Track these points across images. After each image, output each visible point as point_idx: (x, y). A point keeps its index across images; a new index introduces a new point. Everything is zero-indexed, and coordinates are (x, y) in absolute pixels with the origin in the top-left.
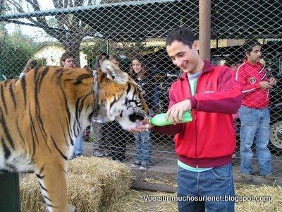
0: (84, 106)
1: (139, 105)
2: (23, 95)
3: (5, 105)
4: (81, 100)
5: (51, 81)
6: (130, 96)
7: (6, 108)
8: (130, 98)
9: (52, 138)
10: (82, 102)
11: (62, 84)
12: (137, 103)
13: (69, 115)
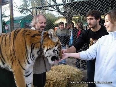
0: (35, 47)
1: (58, 53)
2: (9, 41)
3: (2, 44)
4: (33, 44)
5: (21, 35)
6: (56, 48)
7: (2, 45)
8: (56, 49)
9: (18, 60)
10: (34, 45)
11: (25, 36)
12: (58, 52)
13: (27, 50)
